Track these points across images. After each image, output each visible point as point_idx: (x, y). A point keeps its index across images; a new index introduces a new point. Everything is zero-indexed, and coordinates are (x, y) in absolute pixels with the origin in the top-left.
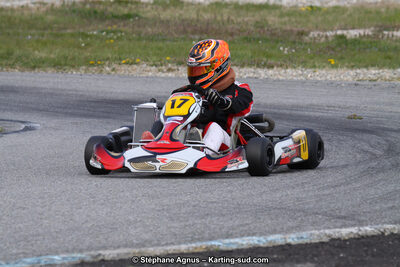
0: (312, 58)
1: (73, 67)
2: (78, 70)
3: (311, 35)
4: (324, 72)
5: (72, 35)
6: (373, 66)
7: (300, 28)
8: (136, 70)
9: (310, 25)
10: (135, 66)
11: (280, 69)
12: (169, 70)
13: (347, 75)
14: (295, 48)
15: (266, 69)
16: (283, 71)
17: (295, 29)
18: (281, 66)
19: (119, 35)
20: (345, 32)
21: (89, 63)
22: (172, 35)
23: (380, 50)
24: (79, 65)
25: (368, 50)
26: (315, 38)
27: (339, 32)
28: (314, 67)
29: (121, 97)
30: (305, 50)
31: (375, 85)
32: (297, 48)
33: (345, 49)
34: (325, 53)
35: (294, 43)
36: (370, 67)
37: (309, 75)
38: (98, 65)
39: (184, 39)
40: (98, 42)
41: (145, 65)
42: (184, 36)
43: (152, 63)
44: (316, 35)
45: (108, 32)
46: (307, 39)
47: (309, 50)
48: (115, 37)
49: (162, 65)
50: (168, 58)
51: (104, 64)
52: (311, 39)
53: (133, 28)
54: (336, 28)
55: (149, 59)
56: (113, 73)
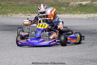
0: (73, 11)
4: (77, 15)
6: (92, 13)
8: (18, 15)
10: (18, 14)
11: (63, 14)
12: (29, 15)
13: (84, 16)
15: (59, 15)
16: (64, 15)
17: (66, 2)
18: (63, 13)
19: (11, 4)
20: (81, 3)
21: (4, 13)
22: (28, 4)
23: (93, 8)
24: (1, 14)
25: (90, 8)
26: (73, 5)
27: (80, 3)
28: (74, 14)
30: (70, 8)
31: (94, 19)
32: (67, 8)
33: (83, 8)
34: (76, 9)
35: (66, 6)
36: (91, 13)
37: (72, 16)
38: (6, 14)
39: (32, 5)
40: (5, 7)
41: (21, 14)
42: (32, 4)
43: (23, 13)
44: (73, 4)
45: (8, 4)
46: (70, 5)
47: (71, 8)
48: (10, 5)
49: (26, 14)
50: (28, 12)
51: (8, 14)
52: (71, 5)
53: (16, 2)
54: (78, 1)
55: (22, 12)
56: (11, 16)
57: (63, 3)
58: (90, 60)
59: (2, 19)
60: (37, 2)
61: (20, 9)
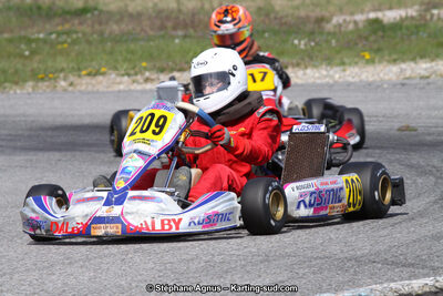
0: (338, 52)
1: (16, 83)
2: (23, 88)
3: (335, 20)
4: (356, 70)
5: (10, 41)
6: (422, 57)
7: (318, 12)
8: (101, 83)
9: (332, 9)
10: (100, 78)
11: (296, 69)
12: (147, 80)
13: (388, 72)
14: (314, 40)
17: (311, 14)
18: (298, 65)
20: (379, 15)
21: (37, 77)
22: (145, 32)
23: (429, 36)
24: (25, 81)
25: (413, 37)
26: (340, 25)
27: (372, 15)
28: (343, 64)
29: (87, 121)
30: (327, 41)
31: (429, 84)
32: (317, 40)
33: (383, 37)
34: (357, 44)
35: (312, 33)
36: (418, 59)
37: (337, 76)
38: (50, 79)
39: (163, 37)
40: (47, 48)
41: (113, 76)
42: (162, 33)
43: (123, 72)
44: (341, 21)
45: (59, 34)
46: (329, 27)
47: (333, 41)
48: (69, 40)
49: (136, 74)
50: (144, 64)
51: (58, 77)
52: (335, 26)
53: (93, 27)
54: (367, 9)
55: (118, 66)
56: (70, 89)
57: (299, 18)
58: (385, 262)
59: (29, 101)
60: (184, 20)
61: (111, 53)
